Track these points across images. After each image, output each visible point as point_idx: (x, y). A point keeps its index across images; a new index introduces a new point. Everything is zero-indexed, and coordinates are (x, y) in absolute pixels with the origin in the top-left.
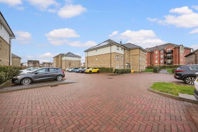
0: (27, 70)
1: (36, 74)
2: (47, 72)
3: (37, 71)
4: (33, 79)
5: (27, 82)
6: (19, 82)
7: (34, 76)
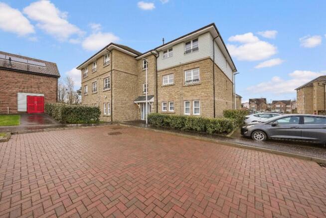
0: (254, 116)
1: (274, 125)
2: (298, 125)
3: (275, 121)
4: (269, 133)
5: (259, 137)
6: (249, 135)
7: (271, 129)
